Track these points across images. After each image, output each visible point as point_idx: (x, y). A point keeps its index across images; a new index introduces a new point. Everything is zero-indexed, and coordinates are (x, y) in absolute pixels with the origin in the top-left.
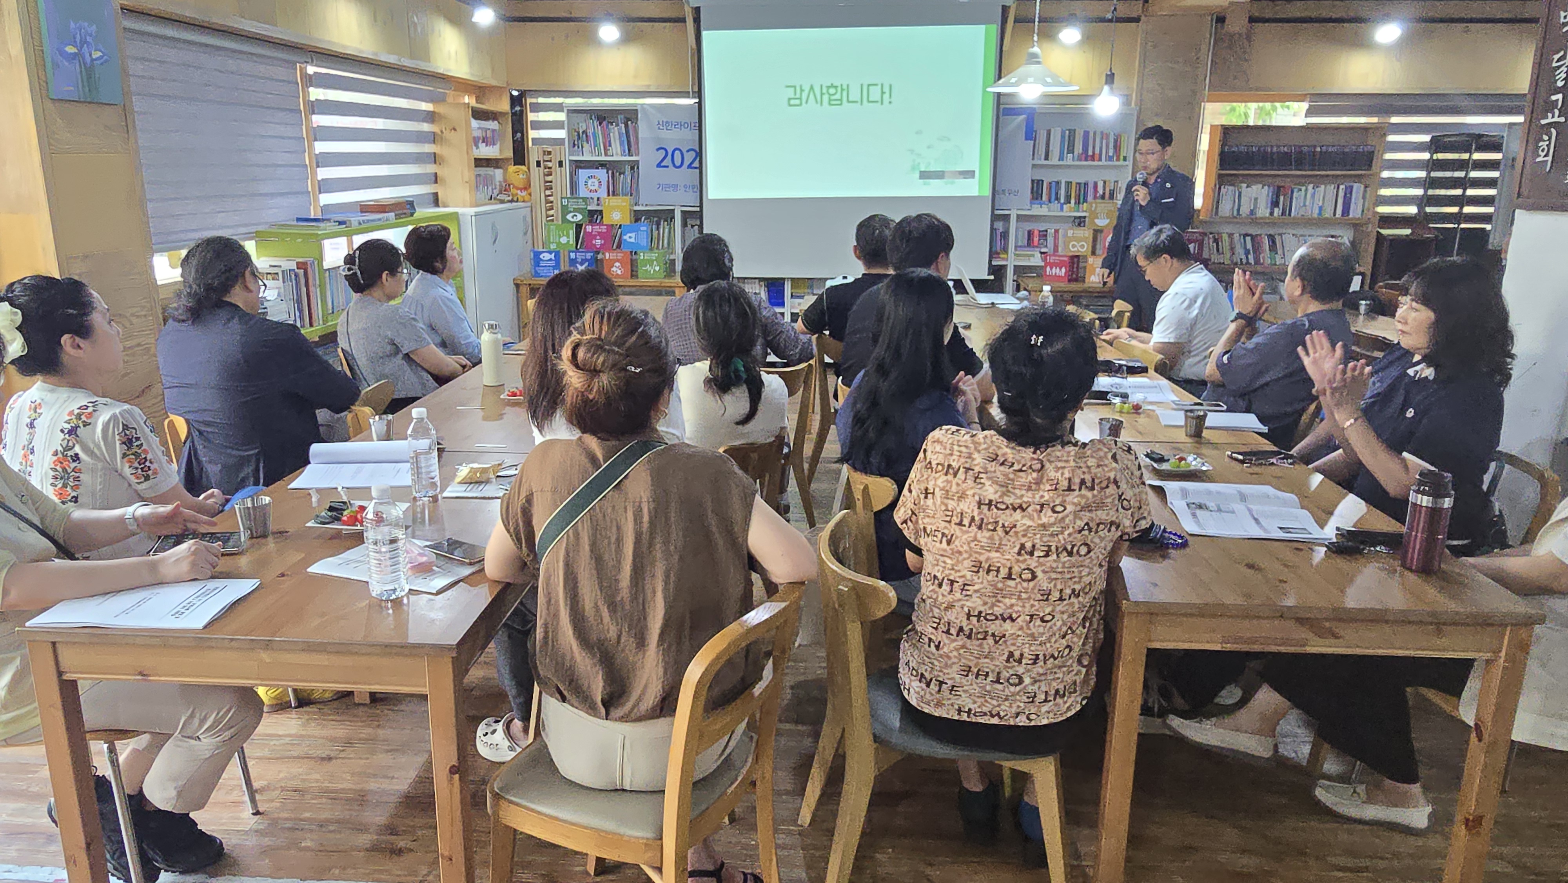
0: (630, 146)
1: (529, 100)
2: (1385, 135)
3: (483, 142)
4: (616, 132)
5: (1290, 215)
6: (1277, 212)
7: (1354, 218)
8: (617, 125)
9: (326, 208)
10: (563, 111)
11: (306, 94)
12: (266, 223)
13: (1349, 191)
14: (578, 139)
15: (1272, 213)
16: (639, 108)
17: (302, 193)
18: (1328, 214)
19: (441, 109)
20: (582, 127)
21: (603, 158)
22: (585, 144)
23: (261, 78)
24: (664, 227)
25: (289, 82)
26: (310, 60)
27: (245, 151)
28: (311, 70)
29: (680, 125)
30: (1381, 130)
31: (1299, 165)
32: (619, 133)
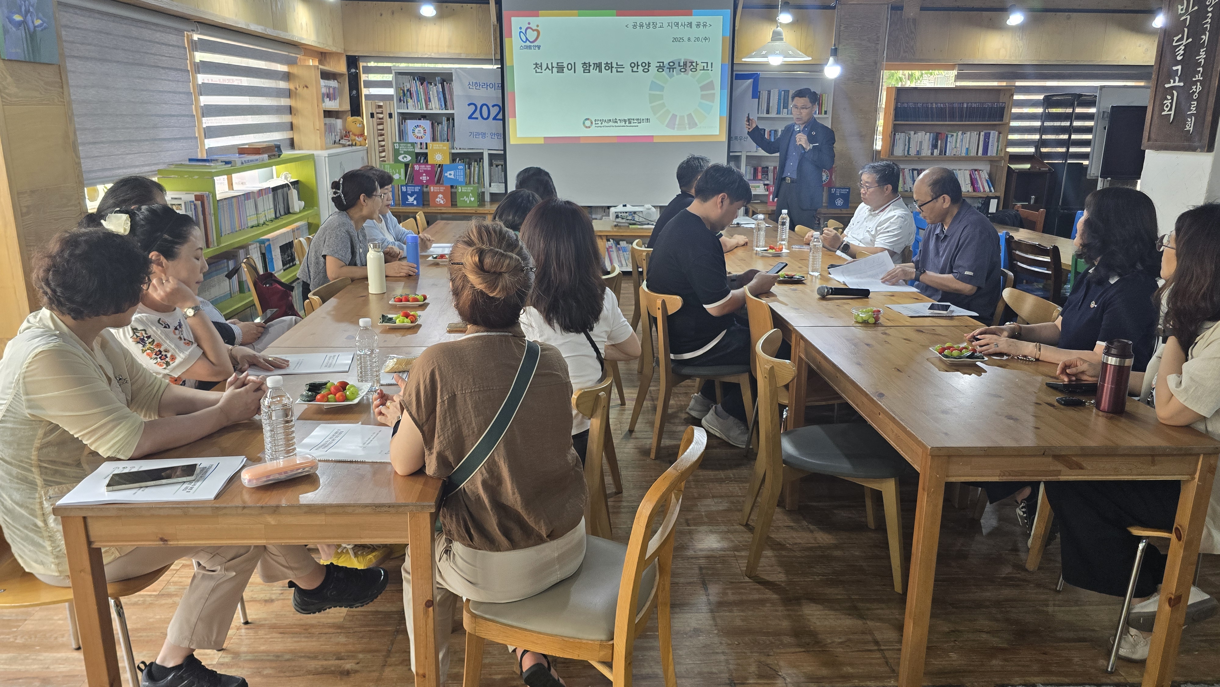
0: (446, 102)
1: (362, 64)
2: (1012, 95)
3: (328, 97)
4: (434, 90)
5: (945, 154)
6: (936, 152)
7: (991, 157)
8: (436, 85)
9: (210, 150)
10: (391, 73)
11: (192, 57)
12: (164, 163)
13: (987, 136)
14: (404, 95)
15: (932, 154)
16: (453, 71)
17: (191, 138)
18: (973, 153)
19: (294, 70)
20: (407, 86)
21: (425, 111)
22: (409, 100)
23: (158, 43)
24: (475, 166)
25: (178, 47)
26: (196, 29)
27: (147, 103)
28: (196, 37)
29: (487, 86)
30: (1010, 91)
31: (952, 117)
32: (437, 91)
